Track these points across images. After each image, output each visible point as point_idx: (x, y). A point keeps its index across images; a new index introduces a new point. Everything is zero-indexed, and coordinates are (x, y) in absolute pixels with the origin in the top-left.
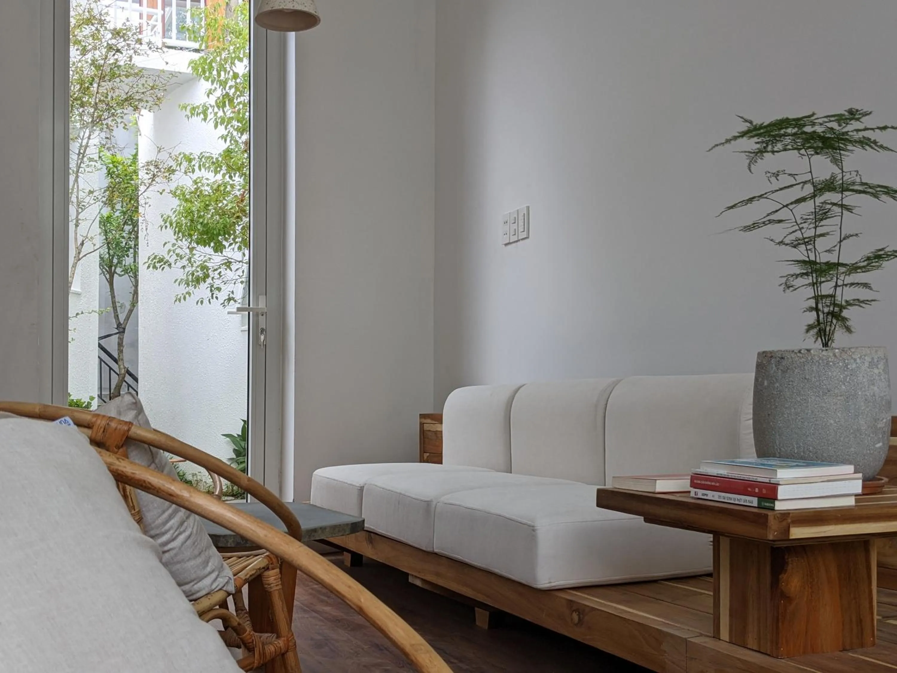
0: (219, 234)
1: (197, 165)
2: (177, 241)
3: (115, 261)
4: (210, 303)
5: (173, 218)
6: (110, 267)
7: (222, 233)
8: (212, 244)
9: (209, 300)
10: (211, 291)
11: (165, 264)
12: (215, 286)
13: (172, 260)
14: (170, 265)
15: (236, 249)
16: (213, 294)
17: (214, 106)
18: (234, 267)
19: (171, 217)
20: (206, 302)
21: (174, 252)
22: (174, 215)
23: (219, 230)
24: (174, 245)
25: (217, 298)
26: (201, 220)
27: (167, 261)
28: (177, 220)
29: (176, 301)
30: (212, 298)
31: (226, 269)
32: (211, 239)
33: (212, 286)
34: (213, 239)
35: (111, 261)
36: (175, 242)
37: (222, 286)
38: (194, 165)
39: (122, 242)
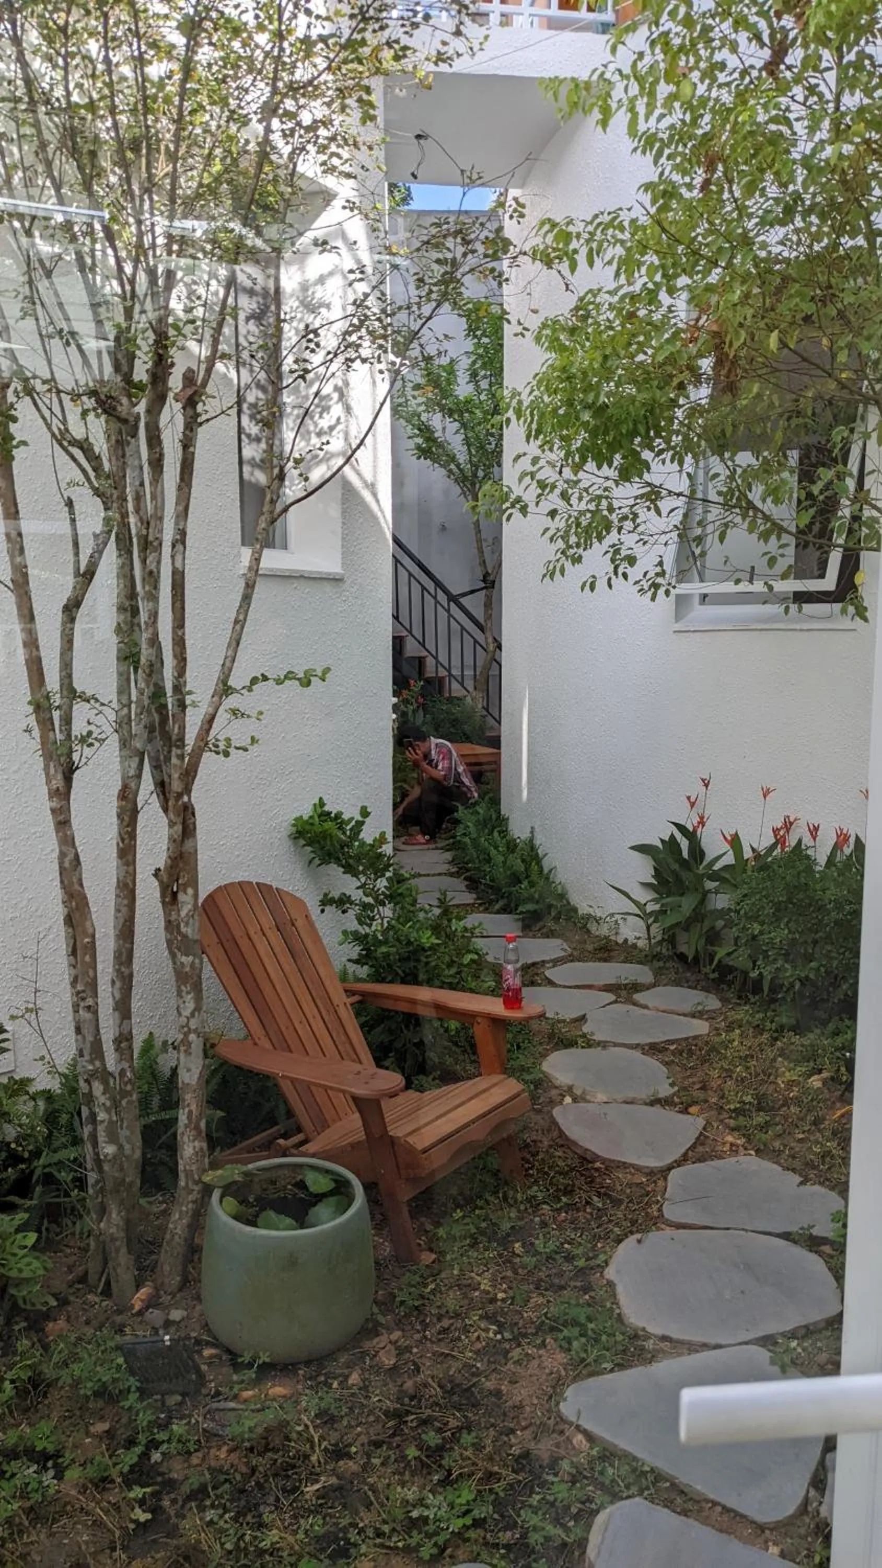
0: (634, 433)
1: (584, 251)
2: (543, 451)
3: (481, 474)
4: (610, 586)
5: (524, 396)
6: (473, 484)
7: (642, 429)
8: (617, 459)
9: (610, 579)
10: (613, 561)
11: (513, 506)
12: (624, 553)
13: (530, 496)
14: (524, 510)
15: (668, 461)
16: (616, 568)
17: (627, 77)
18: (665, 505)
19: (519, 394)
20: (601, 584)
21: (532, 479)
22: (528, 389)
23: (635, 423)
24: (535, 460)
25: (625, 576)
26: (590, 398)
27: (518, 500)
28: (532, 401)
29: (544, 576)
30: (616, 573)
31: (649, 509)
32: (613, 447)
33: (617, 552)
34: (621, 447)
35: (475, 475)
36: (538, 452)
37: (638, 551)
38: (575, 251)
39: (490, 444)
